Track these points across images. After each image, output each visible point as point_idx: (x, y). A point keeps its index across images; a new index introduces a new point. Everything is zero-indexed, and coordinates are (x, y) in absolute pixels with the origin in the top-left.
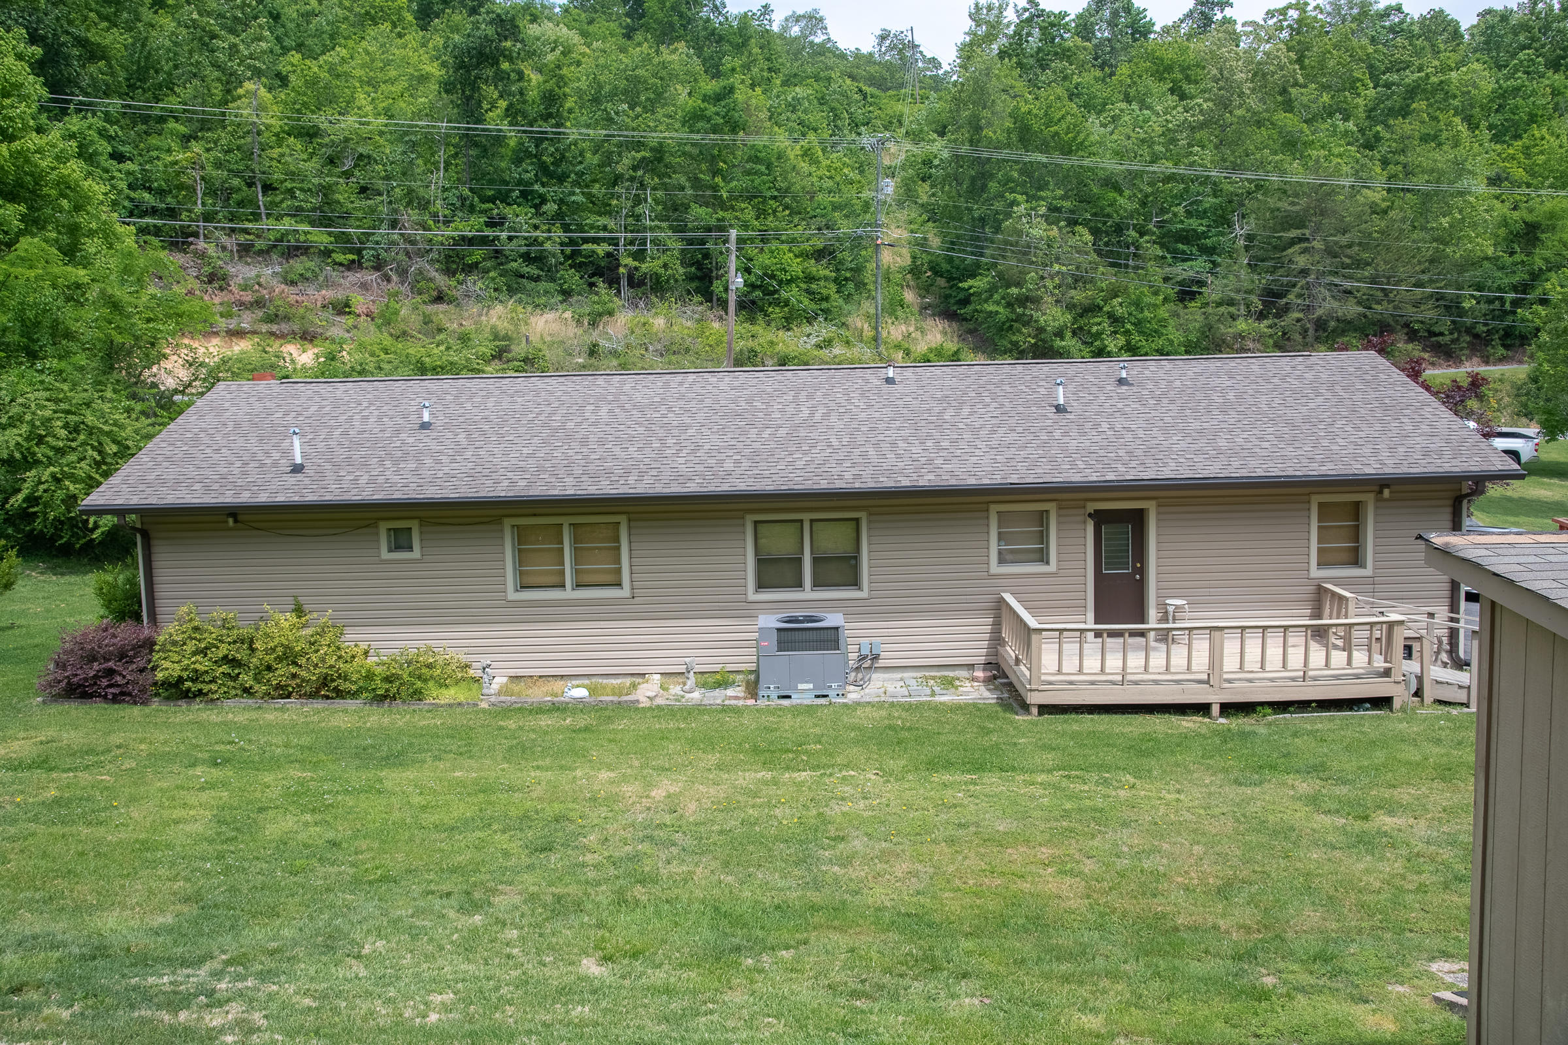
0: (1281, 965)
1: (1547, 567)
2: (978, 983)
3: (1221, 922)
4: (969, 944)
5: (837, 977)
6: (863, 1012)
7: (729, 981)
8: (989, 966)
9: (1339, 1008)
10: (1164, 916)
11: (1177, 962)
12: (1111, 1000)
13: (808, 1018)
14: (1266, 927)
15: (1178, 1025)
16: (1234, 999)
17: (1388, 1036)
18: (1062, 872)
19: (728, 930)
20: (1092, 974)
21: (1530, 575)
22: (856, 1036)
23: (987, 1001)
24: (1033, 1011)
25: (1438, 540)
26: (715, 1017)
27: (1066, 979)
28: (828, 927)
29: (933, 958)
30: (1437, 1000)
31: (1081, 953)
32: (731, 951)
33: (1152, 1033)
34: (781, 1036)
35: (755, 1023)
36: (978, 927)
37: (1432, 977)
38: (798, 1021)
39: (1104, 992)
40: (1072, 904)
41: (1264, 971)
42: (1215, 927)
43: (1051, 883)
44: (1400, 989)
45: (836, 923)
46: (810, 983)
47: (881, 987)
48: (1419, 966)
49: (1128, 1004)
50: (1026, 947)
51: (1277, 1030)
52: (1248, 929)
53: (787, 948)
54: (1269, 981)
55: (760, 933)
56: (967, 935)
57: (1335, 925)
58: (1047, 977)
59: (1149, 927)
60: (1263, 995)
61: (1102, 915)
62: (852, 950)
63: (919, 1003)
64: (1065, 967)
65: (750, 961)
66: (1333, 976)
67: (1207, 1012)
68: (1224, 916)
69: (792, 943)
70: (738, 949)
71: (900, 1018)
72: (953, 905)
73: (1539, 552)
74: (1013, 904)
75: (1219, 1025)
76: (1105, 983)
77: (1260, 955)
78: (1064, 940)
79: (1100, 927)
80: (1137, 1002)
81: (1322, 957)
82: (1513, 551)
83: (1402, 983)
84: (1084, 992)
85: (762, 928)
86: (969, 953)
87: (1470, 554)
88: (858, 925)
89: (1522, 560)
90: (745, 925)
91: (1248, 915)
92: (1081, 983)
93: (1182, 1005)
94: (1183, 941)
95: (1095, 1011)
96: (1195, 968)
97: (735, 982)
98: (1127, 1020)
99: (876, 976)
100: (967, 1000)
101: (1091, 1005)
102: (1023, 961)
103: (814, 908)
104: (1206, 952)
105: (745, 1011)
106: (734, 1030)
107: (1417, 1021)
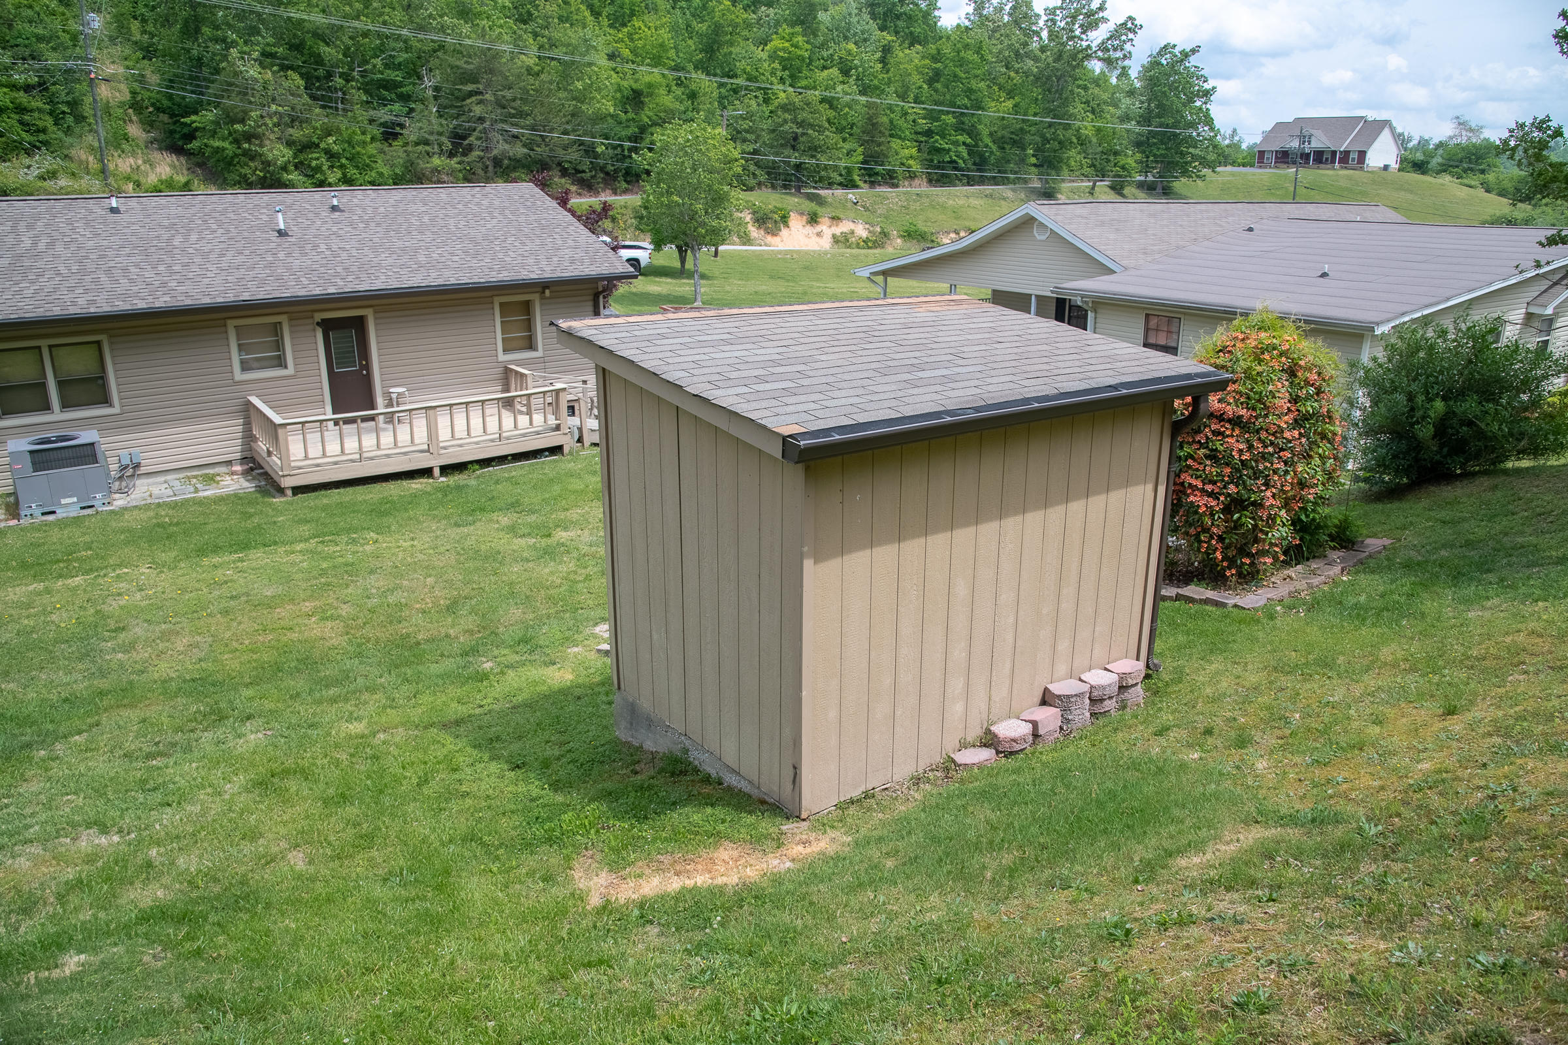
0: (496, 652)
1: (633, 339)
2: (261, 721)
3: (451, 632)
4: (250, 692)
5: (130, 745)
6: (159, 768)
7: (22, 775)
8: (268, 705)
9: (534, 673)
10: (408, 636)
11: (420, 668)
12: (371, 708)
13: (106, 786)
14: (484, 628)
15: (423, 713)
16: (463, 684)
17: (568, 683)
18: (322, 619)
19: (16, 731)
20: (354, 692)
21: (623, 346)
22: (155, 789)
23: (269, 733)
24: (309, 731)
25: (564, 324)
26: (12, 809)
27: (334, 700)
28: (118, 707)
29: (220, 710)
30: (599, 651)
31: (346, 677)
32: (22, 748)
33: (403, 724)
34: (81, 808)
35: (54, 803)
36: (257, 677)
37: (595, 636)
38: (97, 791)
39: (366, 703)
40: (335, 642)
41: (484, 659)
42: (447, 636)
43: (315, 629)
44: (576, 649)
45: (125, 701)
46: (106, 757)
47: (174, 745)
48: (588, 631)
49: (385, 707)
50: (299, 684)
51: (495, 699)
52: (470, 632)
53: (79, 733)
54: (488, 665)
55: (50, 727)
56: (247, 686)
57: (531, 616)
58: (319, 702)
59: (397, 646)
60: (483, 677)
61: (359, 645)
62: (144, 721)
63: (209, 748)
64: (332, 692)
65: (43, 752)
66: (532, 652)
67: (444, 699)
68: (453, 626)
69: (84, 727)
70: (29, 745)
71: (194, 765)
72: (232, 664)
73: (629, 329)
74: (285, 652)
75: (454, 705)
76: (366, 696)
77: (481, 648)
78: (328, 671)
79: (359, 655)
80: (392, 704)
81: (524, 640)
82: (613, 330)
83: (577, 646)
84: (349, 707)
85: (52, 721)
86: (251, 699)
87: (585, 334)
88: (147, 698)
89: (618, 335)
90: (33, 723)
91: (469, 621)
92: (347, 700)
93: (426, 699)
94: (424, 651)
95: (359, 719)
96: (435, 669)
97: (28, 774)
98: (384, 719)
99: (170, 737)
100: (252, 737)
101: (355, 715)
102: (298, 694)
103: (102, 694)
104: (442, 655)
105: (42, 797)
106: (33, 815)
107: (586, 669)
